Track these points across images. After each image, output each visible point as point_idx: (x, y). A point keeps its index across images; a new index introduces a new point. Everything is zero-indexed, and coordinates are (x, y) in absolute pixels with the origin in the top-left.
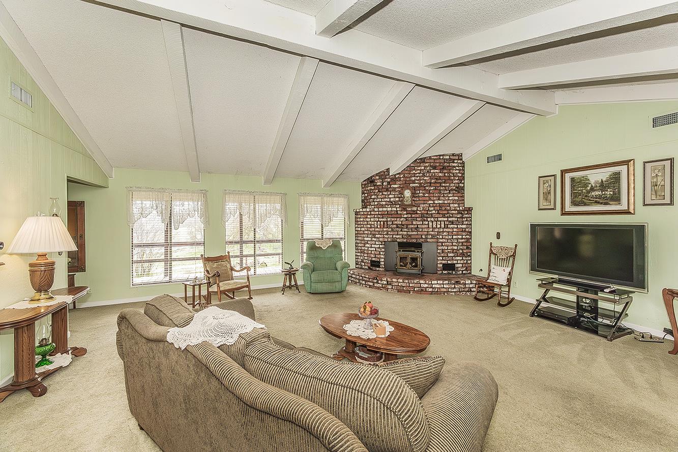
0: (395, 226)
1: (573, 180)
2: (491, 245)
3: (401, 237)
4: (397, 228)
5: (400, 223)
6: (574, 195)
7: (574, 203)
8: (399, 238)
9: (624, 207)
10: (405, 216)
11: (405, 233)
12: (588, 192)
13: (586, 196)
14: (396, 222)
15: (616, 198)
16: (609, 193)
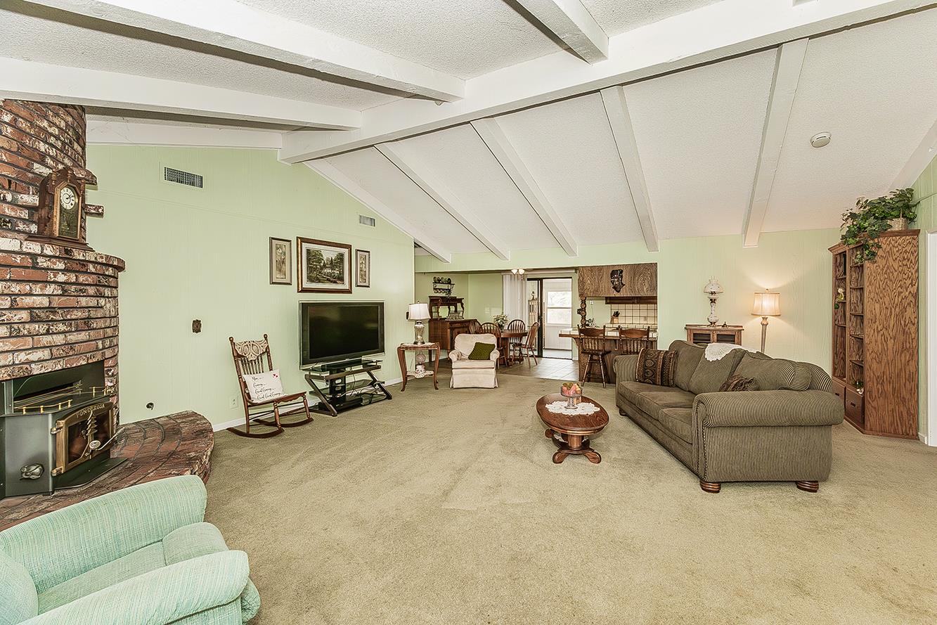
0: (24, 315)
1: (308, 251)
2: (232, 341)
3: (45, 354)
4: (32, 321)
5: (45, 302)
6: (310, 269)
7: (310, 279)
8: (40, 361)
9: (346, 286)
10: (61, 278)
11: (59, 339)
12: (322, 268)
13: (320, 272)
14: (28, 301)
15: (341, 279)
16: (337, 272)
